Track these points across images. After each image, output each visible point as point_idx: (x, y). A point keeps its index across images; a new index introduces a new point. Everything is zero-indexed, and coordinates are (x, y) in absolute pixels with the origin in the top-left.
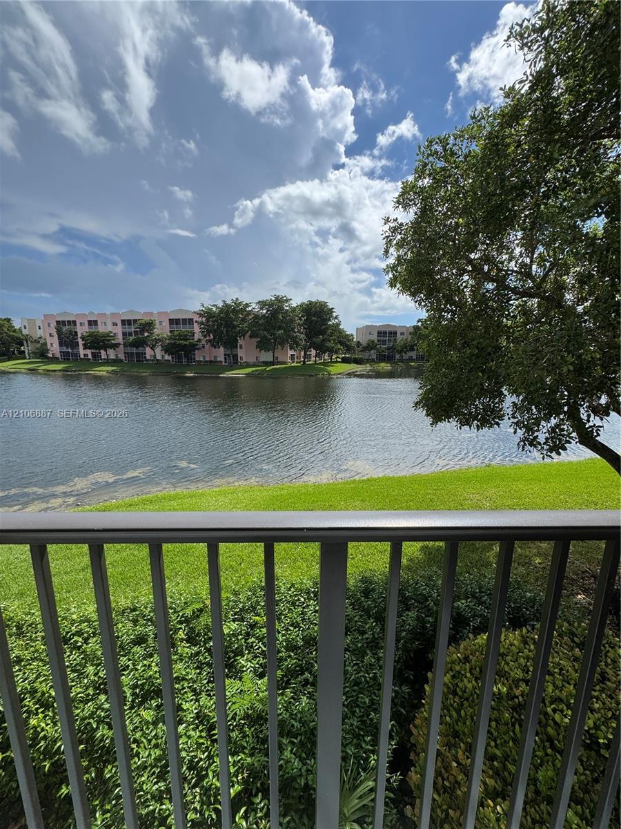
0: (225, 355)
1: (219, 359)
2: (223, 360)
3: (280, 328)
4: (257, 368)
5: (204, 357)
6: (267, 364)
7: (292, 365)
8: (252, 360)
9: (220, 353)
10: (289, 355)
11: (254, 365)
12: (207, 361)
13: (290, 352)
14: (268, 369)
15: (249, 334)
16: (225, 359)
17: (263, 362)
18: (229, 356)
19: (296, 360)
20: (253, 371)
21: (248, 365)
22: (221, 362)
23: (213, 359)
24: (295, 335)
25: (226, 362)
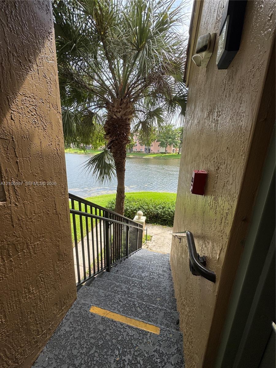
0: (145, 149)
1: (142, 151)
2: (144, 151)
3: (170, 138)
4: (158, 155)
5: (137, 149)
6: (162, 153)
7: (173, 154)
8: (156, 151)
9: (143, 148)
10: (172, 150)
11: (157, 154)
12: (137, 151)
13: (173, 149)
14: (163, 155)
15: (156, 140)
16: (145, 150)
17: (161, 152)
18: (147, 149)
19: (175, 152)
20: (156, 156)
21: (154, 154)
22: (143, 152)
23: (140, 151)
24: (176, 141)
25: (145, 152)
